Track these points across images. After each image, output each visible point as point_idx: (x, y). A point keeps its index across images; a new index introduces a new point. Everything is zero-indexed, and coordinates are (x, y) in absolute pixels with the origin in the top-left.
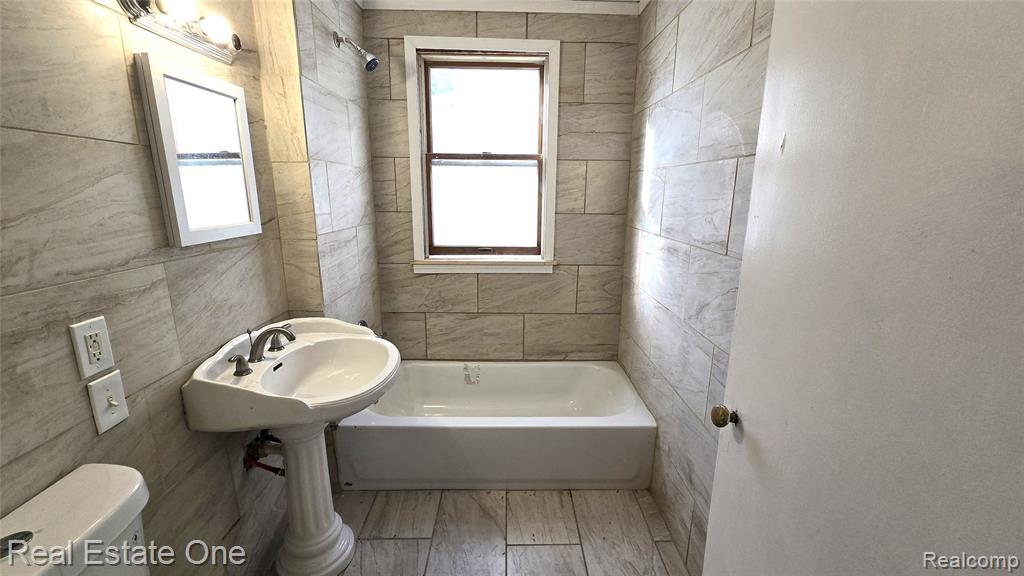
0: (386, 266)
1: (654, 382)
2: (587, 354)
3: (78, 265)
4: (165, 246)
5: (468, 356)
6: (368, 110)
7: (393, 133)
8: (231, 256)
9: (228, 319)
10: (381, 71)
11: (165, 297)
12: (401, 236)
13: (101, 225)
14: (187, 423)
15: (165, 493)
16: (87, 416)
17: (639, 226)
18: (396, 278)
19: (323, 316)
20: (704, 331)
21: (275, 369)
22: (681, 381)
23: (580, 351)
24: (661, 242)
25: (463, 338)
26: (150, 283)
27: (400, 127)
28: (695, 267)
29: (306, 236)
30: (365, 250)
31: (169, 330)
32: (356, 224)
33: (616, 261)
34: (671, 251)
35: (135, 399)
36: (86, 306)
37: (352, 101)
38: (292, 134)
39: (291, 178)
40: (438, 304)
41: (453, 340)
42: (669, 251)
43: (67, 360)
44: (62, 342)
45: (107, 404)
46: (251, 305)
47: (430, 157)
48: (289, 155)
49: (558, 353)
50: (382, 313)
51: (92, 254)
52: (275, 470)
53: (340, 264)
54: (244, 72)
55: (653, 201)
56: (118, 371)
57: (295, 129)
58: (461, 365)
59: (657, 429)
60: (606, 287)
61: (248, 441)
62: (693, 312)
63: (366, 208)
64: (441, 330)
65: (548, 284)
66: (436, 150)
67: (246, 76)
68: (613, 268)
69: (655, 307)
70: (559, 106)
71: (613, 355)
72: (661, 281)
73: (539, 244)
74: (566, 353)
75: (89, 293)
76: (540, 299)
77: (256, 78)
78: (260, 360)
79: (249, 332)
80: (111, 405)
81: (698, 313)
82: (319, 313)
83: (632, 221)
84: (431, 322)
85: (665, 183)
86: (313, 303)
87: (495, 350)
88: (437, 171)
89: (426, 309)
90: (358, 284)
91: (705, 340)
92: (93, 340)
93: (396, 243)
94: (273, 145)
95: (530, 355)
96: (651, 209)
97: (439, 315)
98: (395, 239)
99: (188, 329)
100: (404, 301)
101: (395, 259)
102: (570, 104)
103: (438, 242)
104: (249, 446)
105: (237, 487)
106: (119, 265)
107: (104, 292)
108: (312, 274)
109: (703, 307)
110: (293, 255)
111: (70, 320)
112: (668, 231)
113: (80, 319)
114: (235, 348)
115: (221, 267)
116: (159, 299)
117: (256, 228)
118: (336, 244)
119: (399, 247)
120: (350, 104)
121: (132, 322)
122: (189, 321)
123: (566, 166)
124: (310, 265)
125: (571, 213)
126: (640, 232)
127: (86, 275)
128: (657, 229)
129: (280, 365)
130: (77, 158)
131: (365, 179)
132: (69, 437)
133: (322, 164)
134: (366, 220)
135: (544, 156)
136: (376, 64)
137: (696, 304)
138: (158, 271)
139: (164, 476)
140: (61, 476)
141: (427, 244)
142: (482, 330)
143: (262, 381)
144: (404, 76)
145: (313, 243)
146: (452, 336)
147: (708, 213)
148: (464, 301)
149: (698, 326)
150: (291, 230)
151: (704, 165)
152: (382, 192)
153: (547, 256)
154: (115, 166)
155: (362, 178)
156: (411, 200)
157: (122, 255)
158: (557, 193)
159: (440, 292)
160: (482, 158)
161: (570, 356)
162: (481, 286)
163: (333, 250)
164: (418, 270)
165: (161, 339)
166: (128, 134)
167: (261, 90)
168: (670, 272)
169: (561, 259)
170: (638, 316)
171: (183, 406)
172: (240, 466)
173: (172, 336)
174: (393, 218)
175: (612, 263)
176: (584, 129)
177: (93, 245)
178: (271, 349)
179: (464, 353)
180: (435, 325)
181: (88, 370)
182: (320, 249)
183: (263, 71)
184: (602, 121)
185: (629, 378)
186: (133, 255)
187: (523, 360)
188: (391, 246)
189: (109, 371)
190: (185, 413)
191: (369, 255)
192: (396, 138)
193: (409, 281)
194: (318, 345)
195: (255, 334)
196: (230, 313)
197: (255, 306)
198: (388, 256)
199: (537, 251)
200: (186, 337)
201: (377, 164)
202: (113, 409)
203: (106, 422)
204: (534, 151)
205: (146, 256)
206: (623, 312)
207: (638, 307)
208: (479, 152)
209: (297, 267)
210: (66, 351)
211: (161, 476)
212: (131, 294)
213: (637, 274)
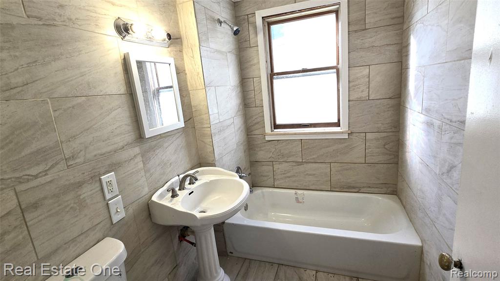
0: (251, 136)
1: (420, 215)
2: (373, 189)
3: (104, 151)
4: (140, 138)
5: (297, 186)
6: (239, 55)
7: (252, 65)
8: (171, 139)
9: (170, 169)
10: (244, 34)
11: (141, 161)
12: (259, 120)
13: (112, 132)
14: (151, 219)
15: (142, 250)
16: (108, 215)
17: (408, 106)
18: (256, 143)
19: (215, 167)
20: (453, 185)
21: (190, 194)
22: (437, 218)
23: (369, 187)
24: (422, 118)
25: (294, 176)
26: (134, 155)
27: (255, 61)
28: (446, 138)
29: (205, 126)
30: (239, 128)
31: (142, 176)
32: (233, 116)
33: (393, 130)
34: (429, 124)
35: (128, 208)
36: (106, 168)
37: (229, 52)
38: (197, 76)
39: (197, 97)
40: (279, 157)
41: (289, 177)
42: (428, 125)
43: (100, 192)
44: (98, 184)
45: (115, 211)
46: (181, 161)
47: (272, 75)
48: (197, 86)
49: (354, 188)
50: (250, 162)
51: (109, 145)
52: (192, 243)
53: (225, 138)
54: (175, 50)
55: (417, 89)
56: (120, 196)
57: (198, 73)
58: (293, 191)
59: (422, 248)
60: (386, 146)
61: (180, 229)
62: (445, 170)
63: (239, 106)
64: (281, 172)
65: (346, 144)
66: (276, 71)
67: (176, 51)
68: (391, 134)
69: (420, 162)
70: (349, 34)
71: (393, 191)
72: (423, 145)
73: (339, 120)
74: (360, 188)
75: (108, 162)
76: (340, 154)
77: (181, 51)
78: (183, 189)
79: (179, 176)
80: (117, 211)
81: (449, 171)
82: (213, 165)
83: (404, 102)
84: (276, 167)
85: (424, 76)
86: (210, 160)
87: (313, 184)
88: (276, 82)
89: (273, 160)
90: (235, 147)
91: (453, 192)
92: (109, 183)
93: (256, 124)
94: (190, 82)
95: (335, 188)
96: (416, 95)
97: (280, 163)
98: (254, 122)
99: (151, 175)
100: (261, 155)
101: (257, 132)
102: (356, 31)
103: (278, 122)
104: (181, 230)
105: (175, 250)
106: (120, 149)
107: (114, 162)
108: (209, 145)
109: (452, 167)
110: (201, 135)
111: (100, 175)
112: (427, 111)
113: (104, 174)
114: (172, 183)
115: (166, 145)
116: (137, 163)
117: (182, 124)
118: (221, 128)
119: (257, 126)
120: (228, 54)
121: (126, 174)
122: (152, 172)
123: (356, 70)
124: (208, 140)
125: (360, 100)
126: (409, 110)
127: (107, 155)
128: (419, 109)
129: (193, 192)
130: (102, 104)
131: (238, 91)
132: (101, 225)
133: (213, 89)
134: (239, 113)
135: (340, 66)
136: (239, 31)
137: (447, 164)
138: (137, 150)
139: (141, 243)
140: (98, 242)
141: (273, 124)
142: (305, 172)
143: (182, 201)
144: (256, 33)
145: (209, 129)
146: (289, 175)
147: (454, 99)
148: (293, 155)
149: (449, 181)
150: (199, 123)
151: (451, 64)
152: (248, 97)
153: (344, 128)
154: (117, 106)
155: (236, 92)
156: (262, 100)
157: (121, 144)
158: (349, 88)
159: (280, 150)
160: (301, 72)
161: (362, 190)
162: (304, 146)
163: (220, 131)
164: (268, 138)
165: (138, 181)
166: (122, 89)
167: (183, 56)
168: (429, 140)
169: (354, 129)
170: (409, 167)
171: (149, 211)
172: (176, 240)
173: (144, 179)
174: (254, 111)
175: (391, 130)
176: (367, 45)
177: (109, 141)
178: (190, 184)
179: (295, 185)
180: (278, 168)
181: (108, 196)
182: (212, 132)
183: (184, 47)
184: (379, 38)
185: (404, 208)
186: (126, 144)
187: (331, 191)
188: (253, 126)
189: (117, 196)
190: (150, 214)
191: (241, 131)
192: (254, 67)
193: (264, 144)
194: (211, 181)
195: (182, 176)
196: (170, 166)
197: (183, 162)
198: (252, 131)
199: (338, 124)
200: (150, 179)
201: (244, 82)
202: (118, 213)
203: (116, 219)
204: (335, 64)
205: (131, 144)
206: (400, 162)
207: (408, 161)
208: (300, 69)
209: (203, 141)
210: (99, 188)
211: (140, 243)
212: (126, 161)
213: (408, 138)
